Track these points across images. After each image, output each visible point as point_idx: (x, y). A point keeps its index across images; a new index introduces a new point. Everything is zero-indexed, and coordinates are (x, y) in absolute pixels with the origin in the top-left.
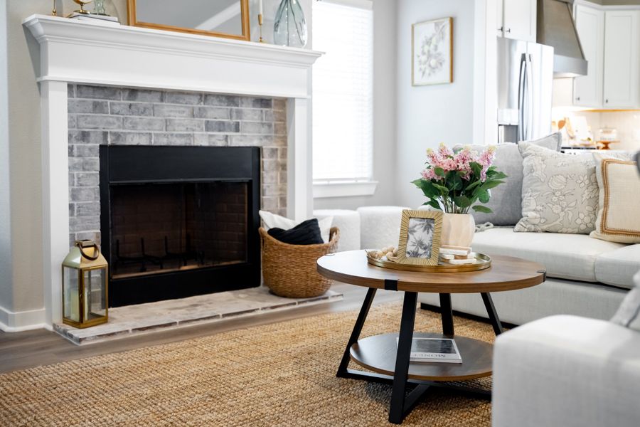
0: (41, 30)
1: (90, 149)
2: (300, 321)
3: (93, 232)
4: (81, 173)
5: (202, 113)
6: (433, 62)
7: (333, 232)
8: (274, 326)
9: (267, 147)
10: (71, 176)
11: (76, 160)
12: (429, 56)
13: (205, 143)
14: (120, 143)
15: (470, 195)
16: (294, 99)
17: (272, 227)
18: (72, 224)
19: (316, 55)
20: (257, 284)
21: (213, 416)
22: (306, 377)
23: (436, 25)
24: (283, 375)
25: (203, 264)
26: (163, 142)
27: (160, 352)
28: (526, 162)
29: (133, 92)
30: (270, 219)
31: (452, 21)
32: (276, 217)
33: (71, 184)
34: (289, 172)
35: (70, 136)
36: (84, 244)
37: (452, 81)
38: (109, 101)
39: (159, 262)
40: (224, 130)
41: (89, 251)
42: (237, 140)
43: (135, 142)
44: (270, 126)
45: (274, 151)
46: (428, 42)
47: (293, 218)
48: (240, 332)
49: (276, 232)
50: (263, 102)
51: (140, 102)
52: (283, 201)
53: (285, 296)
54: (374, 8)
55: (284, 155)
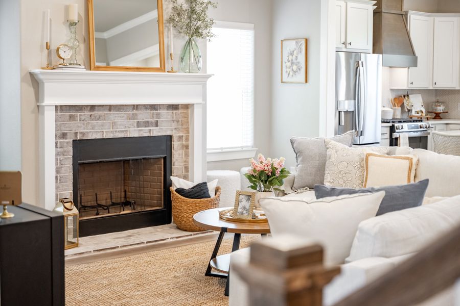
0: (41, 77)
1: (67, 143)
2: (192, 246)
3: (68, 193)
4: (62, 157)
5: (134, 117)
6: (295, 68)
7: (217, 190)
8: (176, 249)
9: (176, 135)
10: (57, 159)
11: (59, 149)
12: (292, 63)
13: (136, 135)
14: (85, 138)
16: (194, 104)
17: (178, 187)
18: (57, 188)
19: (209, 76)
20: (169, 222)
22: (189, 276)
23: (296, 42)
24: (177, 275)
25: (134, 209)
26: (111, 136)
27: (110, 263)
28: (329, 152)
29: (92, 108)
30: (178, 182)
31: (307, 41)
32: (181, 180)
33: (57, 164)
34: (190, 150)
35: (56, 136)
36: (65, 201)
37: (306, 81)
38: (78, 114)
39: (107, 208)
40: (148, 126)
41: (68, 205)
42: (156, 132)
43: (93, 137)
44: (178, 121)
45: (180, 138)
46: (292, 54)
47: (193, 181)
48: (156, 252)
49: (180, 191)
50: (174, 107)
51: (96, 113)
52: (187, 169)
53: (186, 231)
54: (255, 29)
55: (187, 139)
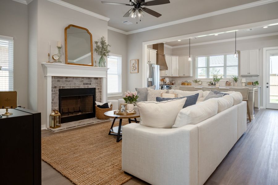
0: (46, 65)
1: (57, 90)
2: (103, 124)
3: (57, 108)
4: (54, 95)
5: (82, 81)
6: (134, 68)
7: (111, 105)
8: (98, 126)
9: (97, 88)
10: (52, 96)
11: (53, 92)
12: (134, 67)
13: (83, 88)
14: (63, 88)
15: (133, 101)
16: (103, 78)
17: (98, 105)
18: (52, 106)
19: (108, 69)
20: (95, 117)
21: (83, 144)
22: (102, 135)
23: (135, 61)
24: (98, 135)
25: (82, 113)
26: (74, 88)
27: (72, 133)
28: (148, 92)
29: (67, 77)
30: (98, 103)
31: (138, 60)
32: (99, 102)
33: (52, 97)
34: (102, 93)
35: (52, 87)
36: (55, 110)
37: (138, 72)
38: (61, 80)
39: (72, 113)
40: (87, 85)
41: (56, 112)
42: (90, 87)
43: (67, 88)
44: (98, 83)
45: (99, 89)
46: (133, 64)
47: (103, 103)
48: (90, 127)
49: (99, 106)
50: (96, 78)
51: (68, 80)
52: (101, 99)
53: (101, 119)
54: (122, 57)
55: (101, 89)
